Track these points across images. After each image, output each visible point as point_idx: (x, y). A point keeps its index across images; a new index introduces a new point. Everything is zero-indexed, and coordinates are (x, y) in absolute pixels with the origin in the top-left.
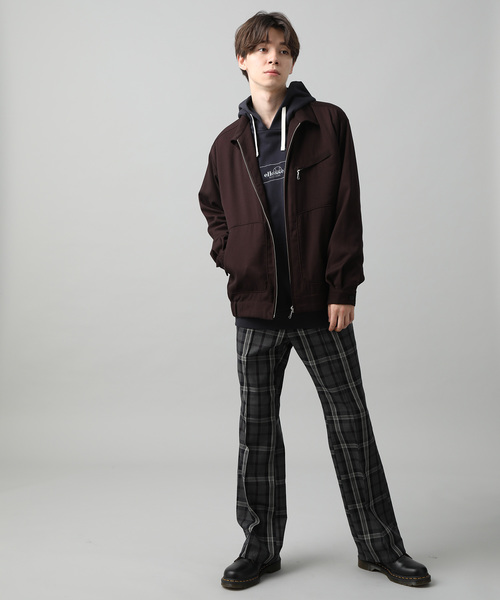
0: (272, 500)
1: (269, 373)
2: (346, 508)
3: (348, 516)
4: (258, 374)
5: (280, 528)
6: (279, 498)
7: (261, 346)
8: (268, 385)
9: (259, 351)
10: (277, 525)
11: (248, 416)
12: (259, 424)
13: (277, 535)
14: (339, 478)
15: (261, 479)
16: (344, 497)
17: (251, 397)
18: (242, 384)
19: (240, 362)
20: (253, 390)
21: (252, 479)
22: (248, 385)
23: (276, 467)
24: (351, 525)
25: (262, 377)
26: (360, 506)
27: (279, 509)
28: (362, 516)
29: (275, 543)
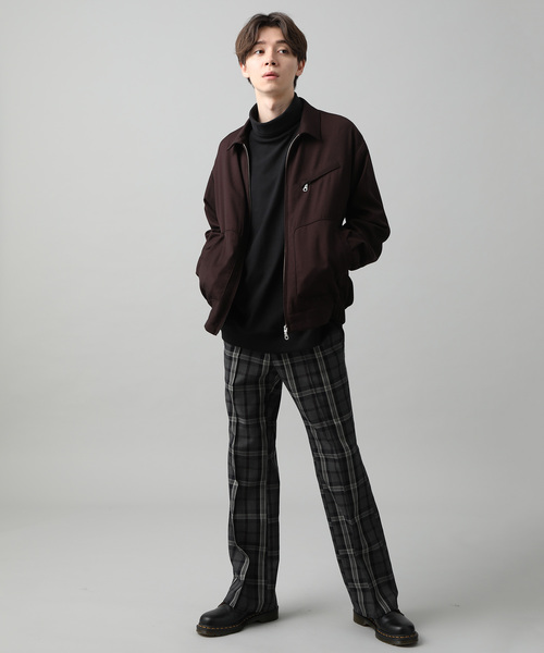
0: (263, 539)
1: (258, 404)
2: (337, 553)
3: (339, 561)
4: (246, 405)
5: (272, 570)
6: (271, 537)
7: (246, 375)
8: (258, 416)
9: (245, 379)
10: (269, 566)
11: (235, 448)
12: (248, 458)
13: (269, 577)
14: (329, 520)
15: (251, 516)
16: (334, 541)
17: (240, 428)
18: (230, 414)
19: (227, 390)
20: (242, 421)
21: (240, 516)
22: (237, 416)
23: (269, 504)
24: (343, 573)
25: (249, 408)
26: (350, 551)
27: (272, 550)
28: (353, 563)
29: (266, 587)
